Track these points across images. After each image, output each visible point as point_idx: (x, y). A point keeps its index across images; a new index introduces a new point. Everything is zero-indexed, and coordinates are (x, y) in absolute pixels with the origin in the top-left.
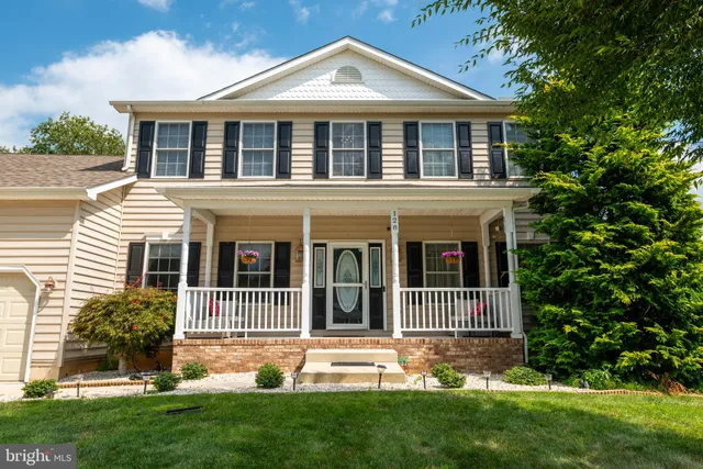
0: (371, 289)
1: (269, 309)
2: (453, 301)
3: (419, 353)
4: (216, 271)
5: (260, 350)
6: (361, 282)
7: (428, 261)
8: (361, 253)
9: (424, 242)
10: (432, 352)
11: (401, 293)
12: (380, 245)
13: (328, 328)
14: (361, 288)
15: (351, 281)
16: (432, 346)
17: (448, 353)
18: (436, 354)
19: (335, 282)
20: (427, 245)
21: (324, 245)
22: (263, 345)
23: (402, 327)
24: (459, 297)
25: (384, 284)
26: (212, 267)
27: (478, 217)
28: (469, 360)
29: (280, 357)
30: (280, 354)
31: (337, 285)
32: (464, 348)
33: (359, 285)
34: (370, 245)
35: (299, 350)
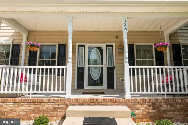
0: (107, 68)
1: (54, 78)
2: (150, 74)
3: (143, 108)
4: (27, 58)
5: (39, 106)
6: (102, 64)
7: (137, 54)
8: (102, 50)
9: (135, 44)
10: (151, 108)
11: (130, 69)
12: (112, 46)
13: (85, 88)
14: (102, 67)
15: (97, 64)
16: (151, 104)
17: (162, 109)
18: (154, 109)
19: (89, 64)
20: (136, 46)
21: (84, 46)
22: (41, 103)
23: (131, 91)
24: (154, 72)
25: (115, 66)
26: (25, 56)
27: (163, 32)
28: (175, 113)
29: (52, 111)
30: (52, 109)
31: (90, 66)
32: (171, 105)
33: (101, 66)
34: (107, 46)
35: (64, 106)
